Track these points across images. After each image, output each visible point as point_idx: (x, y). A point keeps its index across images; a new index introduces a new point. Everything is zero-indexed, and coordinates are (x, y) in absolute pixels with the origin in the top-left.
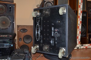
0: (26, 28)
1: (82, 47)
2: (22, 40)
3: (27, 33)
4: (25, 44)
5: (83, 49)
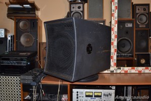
1: (119, 71)
5: (120, 73)
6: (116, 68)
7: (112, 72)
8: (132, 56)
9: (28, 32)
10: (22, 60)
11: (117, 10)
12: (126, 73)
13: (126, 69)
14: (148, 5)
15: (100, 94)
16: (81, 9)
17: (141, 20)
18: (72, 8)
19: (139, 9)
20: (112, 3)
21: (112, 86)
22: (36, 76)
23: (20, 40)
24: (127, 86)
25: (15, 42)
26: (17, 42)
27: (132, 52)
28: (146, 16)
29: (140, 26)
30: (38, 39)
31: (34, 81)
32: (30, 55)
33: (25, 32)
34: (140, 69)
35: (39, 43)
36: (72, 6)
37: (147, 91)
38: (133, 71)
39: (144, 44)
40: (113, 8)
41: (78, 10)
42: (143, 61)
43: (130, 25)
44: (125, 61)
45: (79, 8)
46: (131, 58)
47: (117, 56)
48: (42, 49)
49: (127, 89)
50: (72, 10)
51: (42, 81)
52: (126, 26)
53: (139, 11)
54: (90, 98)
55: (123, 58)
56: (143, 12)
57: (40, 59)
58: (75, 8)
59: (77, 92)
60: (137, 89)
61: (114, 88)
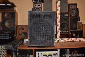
0: (23, 27)
1: (61, 41)
2: (21, 35)
3: (24, 31)
4: (23, 38)
6: (60, 39)
7: (58, 41)
8: (69, 32)
9: (10, 20)
10: (6, 36)
11: (60, 7)
12: (65, 42)
13: (65, 39)
14: (76, 4)
15: (51, 54)
16: (40, 6)
17: (73, 12)
18: (35, 6)
19: (71, 7)
20: (57, 3)
21: (58, 49)
22: (15, 45)
23: (5, 24)
24: (66, 49)
25: (2, 25)
26: (3, 25)
27: (68, 30)
28: (75, 10)
29: (72, 16)
30: (16, 24)
31: (13, 48)
32: (11, 33)
33: (8, 20)
34: (73, 39)
35: (17, 26)
36: (35, 4)
37: (77, 51)
38: (69, 40)
39: (75, 26)
40: (58, 6)
41: (38, 7)
42: (74, 35)
43: (67, 15)
44: (65, 35)
45: (39, 6)
46: (68, 33)
47: (60, 32)
48: (18, 29)
49: (66, 50)
50: (35, 7)
51: (18, 48)
52: (65, 16)
53: (72, 7)
54: (46, 56)
55: (64, 33)
56: (73, 8)
57: (17, 35)
58: (37, 6)
59: (39, 53)
60: (72, 50)
61: (59, 50)
